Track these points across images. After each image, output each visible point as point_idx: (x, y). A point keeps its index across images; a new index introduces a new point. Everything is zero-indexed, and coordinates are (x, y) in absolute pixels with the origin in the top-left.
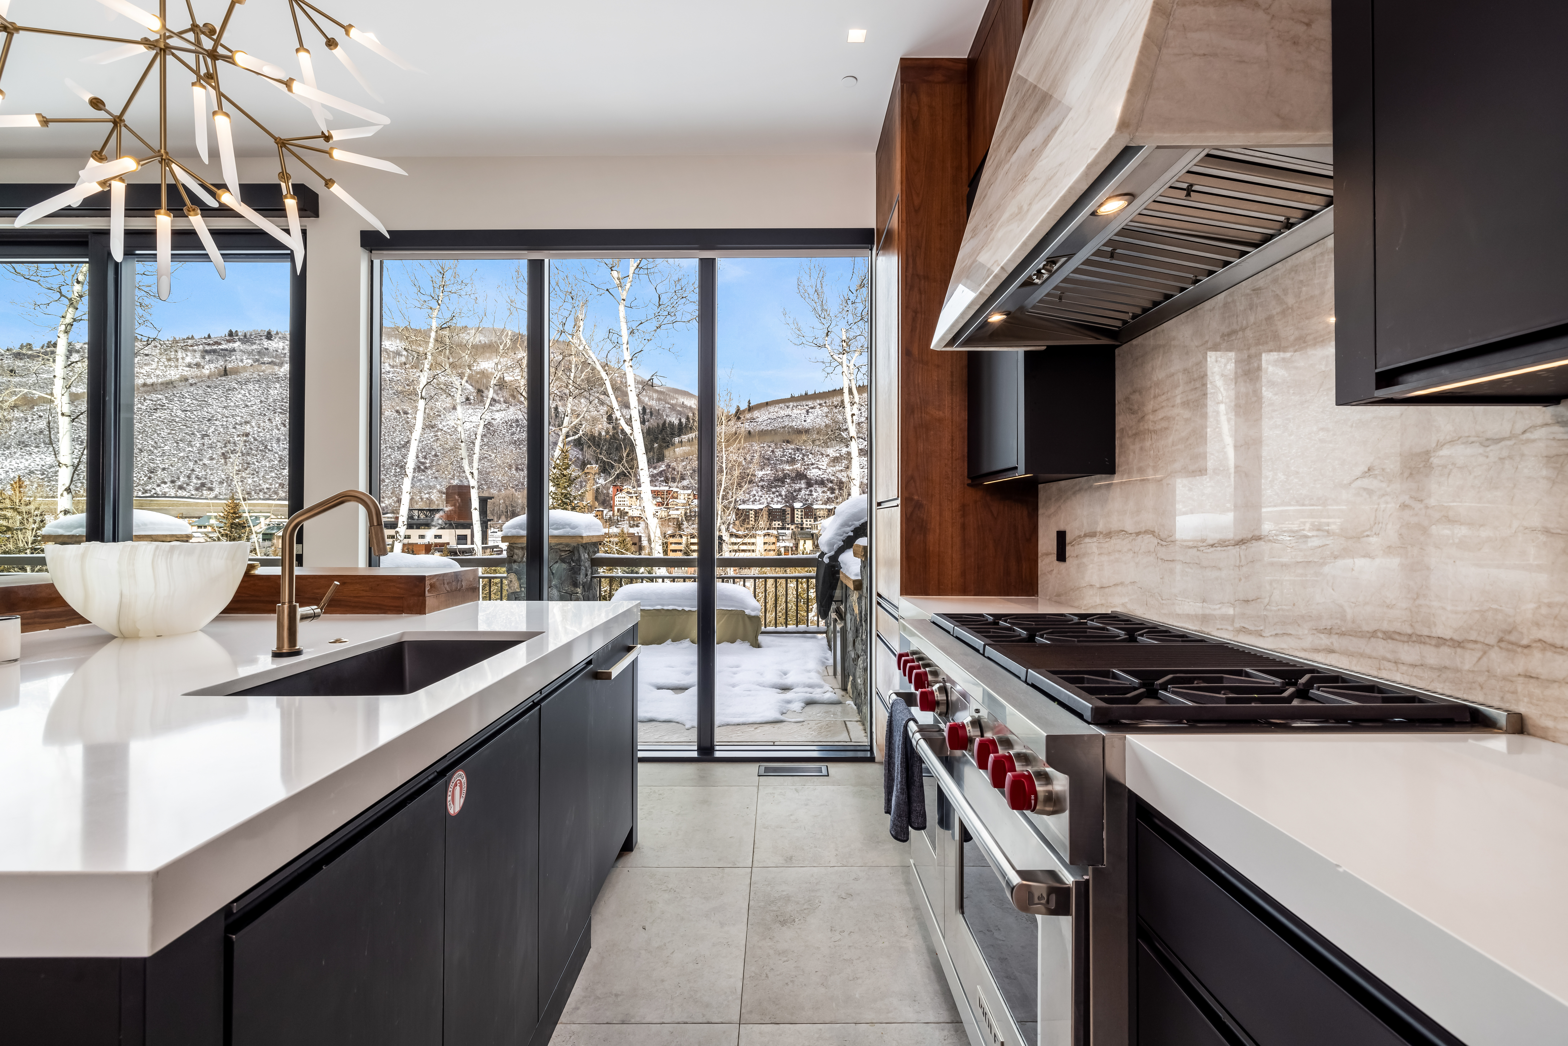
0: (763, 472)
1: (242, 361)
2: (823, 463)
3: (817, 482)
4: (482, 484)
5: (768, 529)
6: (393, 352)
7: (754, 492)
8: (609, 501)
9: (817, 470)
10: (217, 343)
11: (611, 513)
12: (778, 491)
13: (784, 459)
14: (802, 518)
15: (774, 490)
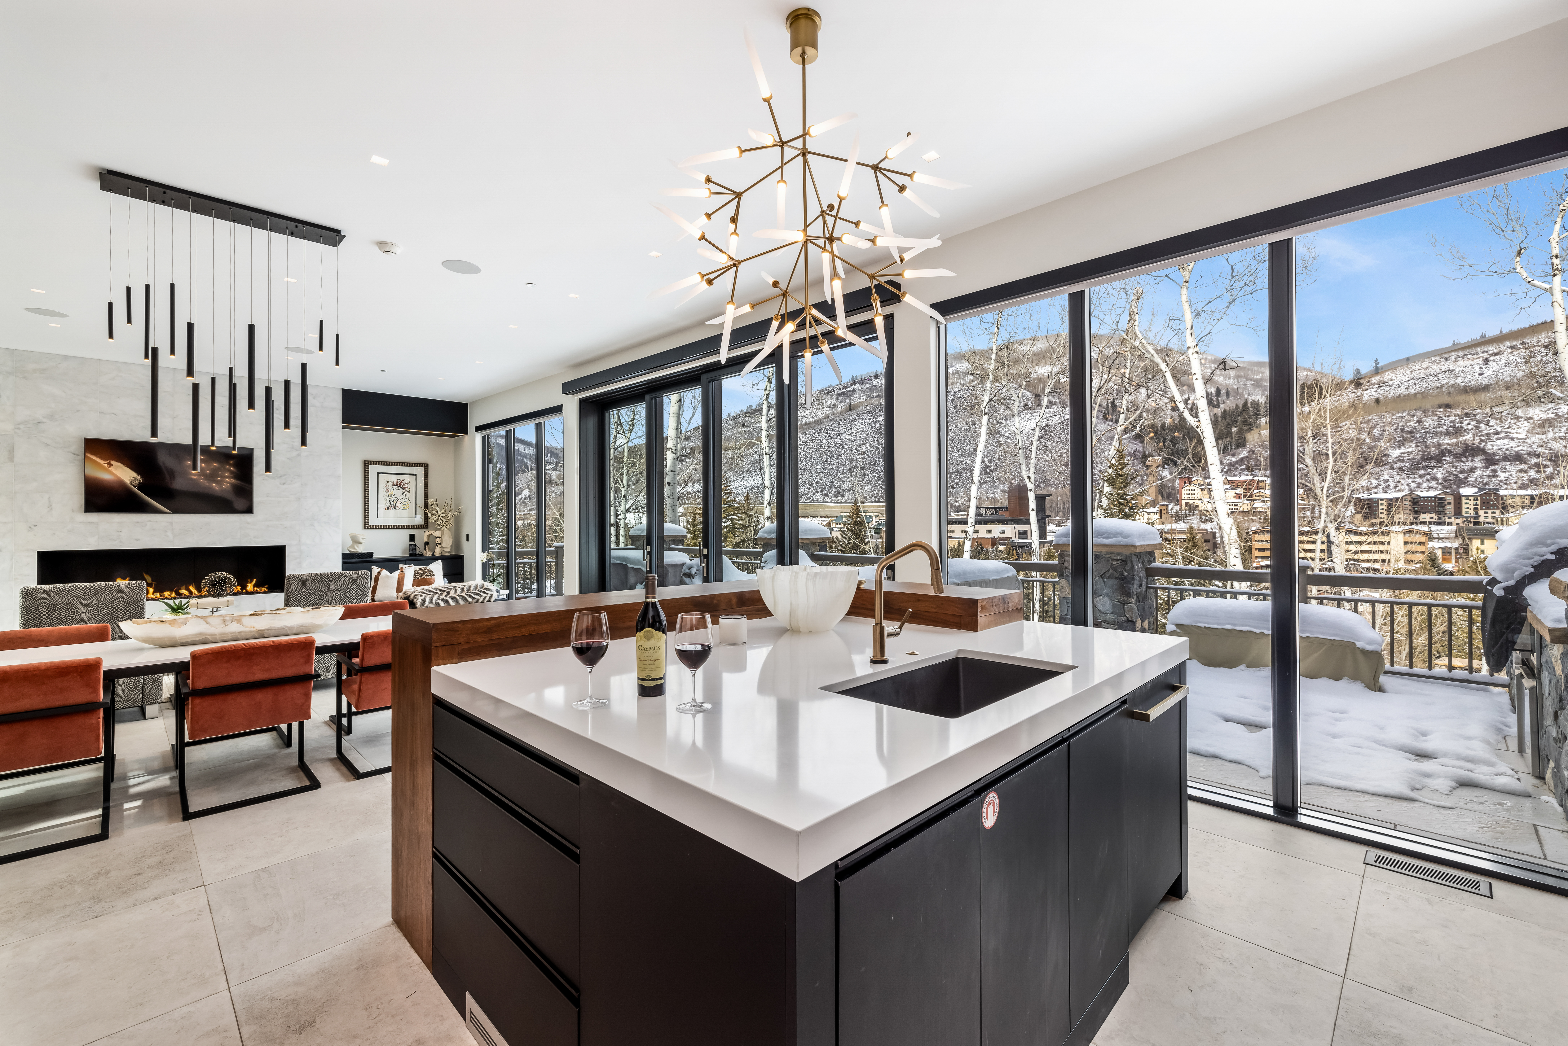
0: (1402, 450)
1: (860, 398)
2: (1519, 431)
3: (1505, 458)
4: (1040, 483)
5: (1412, 524)
6: (963, 373)
7: (1387, 477)
8: (1175, 494)
9: (1506, 441)
10: (845, 387)
11: (1178, 507)
12: (1429, 474)
13: (1440, 429)
14: (1476, 509)
15: (1422, 472)
